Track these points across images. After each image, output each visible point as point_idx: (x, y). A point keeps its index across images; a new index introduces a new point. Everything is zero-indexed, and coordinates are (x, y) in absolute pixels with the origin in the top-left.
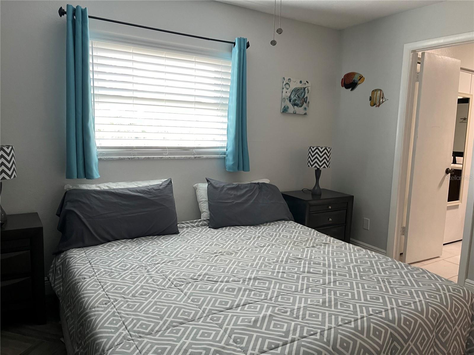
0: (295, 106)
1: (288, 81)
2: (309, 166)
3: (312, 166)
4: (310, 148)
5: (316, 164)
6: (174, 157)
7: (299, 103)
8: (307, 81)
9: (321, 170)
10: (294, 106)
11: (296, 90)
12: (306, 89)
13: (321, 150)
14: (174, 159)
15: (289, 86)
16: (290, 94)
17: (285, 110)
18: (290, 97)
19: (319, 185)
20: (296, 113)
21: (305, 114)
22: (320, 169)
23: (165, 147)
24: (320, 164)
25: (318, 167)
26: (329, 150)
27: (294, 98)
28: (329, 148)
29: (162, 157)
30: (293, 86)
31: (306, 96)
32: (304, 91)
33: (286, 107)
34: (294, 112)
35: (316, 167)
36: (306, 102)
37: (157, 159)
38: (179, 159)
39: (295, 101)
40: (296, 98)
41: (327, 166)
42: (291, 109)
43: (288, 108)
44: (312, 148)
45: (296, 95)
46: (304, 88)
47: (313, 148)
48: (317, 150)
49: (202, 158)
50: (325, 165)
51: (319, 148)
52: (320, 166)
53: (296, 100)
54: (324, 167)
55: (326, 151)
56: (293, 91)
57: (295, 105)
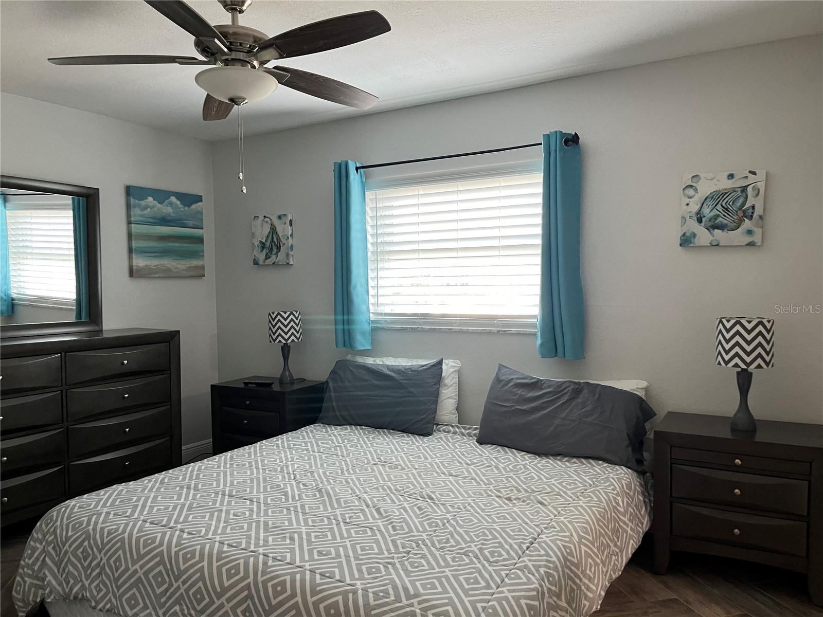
0: (716, 230)
1: (692, 182)
2: (719, 364)
3: (727, 363)
4: (721, 322)
5: (736, 360)
6: (468, 329)
7: (726, 222)
8: (751, 172)
9: (751, 374)
10: (711, 230)
11: (717, 197)
12: (749, 189)
13: (749, 326)
14: (467, 332)
15: (696, 190)
16: (700, 205)
17: (686, 241)
18: (698, 213)
19: (749, 405)
20: (720, 245)
21: (751, 244)
22: (749, 370)
23: (456, 315)
24: (748, 359)
25: (744, 367)
26: (768, 326)
27: (712, 214)
28: (769, 322)
29: (451, 329)
30: (706, 188)
31: (751, 204)
32: (744, 195)
33: (688, 234)
34: (714, 243)
35: (736, 365)
36: (752, 216)
37: (445, 331)
38: (473, 333)
39: (716, 219)
40: (719, 213)
41: (767, 364)
42: (704, 236)
43: (694, 235)
44: (724, 320)
45: (719, 207)
46: (744, 189)
47: (728, 321)
48: (738, 327)
49: (508, 332)
50: (759, 361)
51: (744, 322)
52: (748, 365)
53: (718, 216)
54: (759, 366)
55: (760, 328)
56: (706, 199)
57: (714, 226)
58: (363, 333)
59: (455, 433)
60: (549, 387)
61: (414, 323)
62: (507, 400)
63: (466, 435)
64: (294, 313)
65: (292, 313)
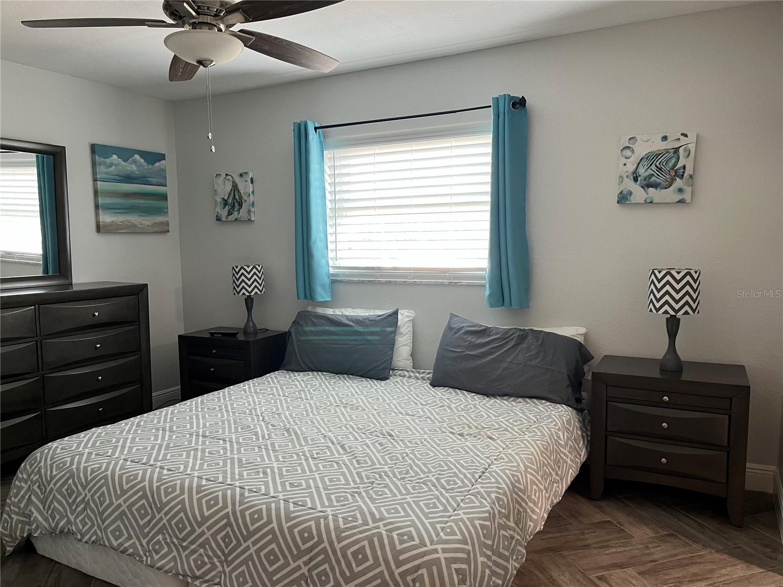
0: (650, 188)
1: (629, 143)
2: (651, 310)
3: (658, 310)
4: (653, 273)
5: (666, 307)
6: (421, 282)
7: (659, 181)
8: (682, 134)
9: (680, 319)
10: (646, 188)
11: (651, 158)
12: (681, 150)
13: (678, 277)
14: (421, 284)
15: (633, 151)
16: (636, 165)
17: (623, 198)
18: (635, 172)
19: (676, 349)
20: (653, 202)
21: (681, 201)
22: (677, 317)
23: (411, 268)
24: (677, 307)
25: (673, 313)
26: (695, 276)
27: (647, 174)
28: (696, 272)
29: (406, 281)
30: (642, 150)
31: (682, 165)
32: (676, 156)
33: (625, 192)
34: (648, 201)
35: (666, 312)
36: (683, 176)
37: (399, 284)
38: (427, 285)
39: (650, 178)
40: (654, 173)
41: (694, 311)
42: (639, 194)
43: (630, 193)
44: (656, 271)
45: (653, 167)
46: (676, 150)
47: (660, 272)
48: (668, 278)
49: (460, 284)
50: (687, 308)
51: (674, 273)
52: (677, 311)
53: (653, 175)
54: (686, 313)
55: (688, 278)
56: (641, 159)
57: (648, 185)
58: (323, 286)
59: (410, 377)
60: (497, 334)
61: (372, 276)
62: (458, 347)
63: (420, 378)
64: (257, 266)
65: (254, 267)
